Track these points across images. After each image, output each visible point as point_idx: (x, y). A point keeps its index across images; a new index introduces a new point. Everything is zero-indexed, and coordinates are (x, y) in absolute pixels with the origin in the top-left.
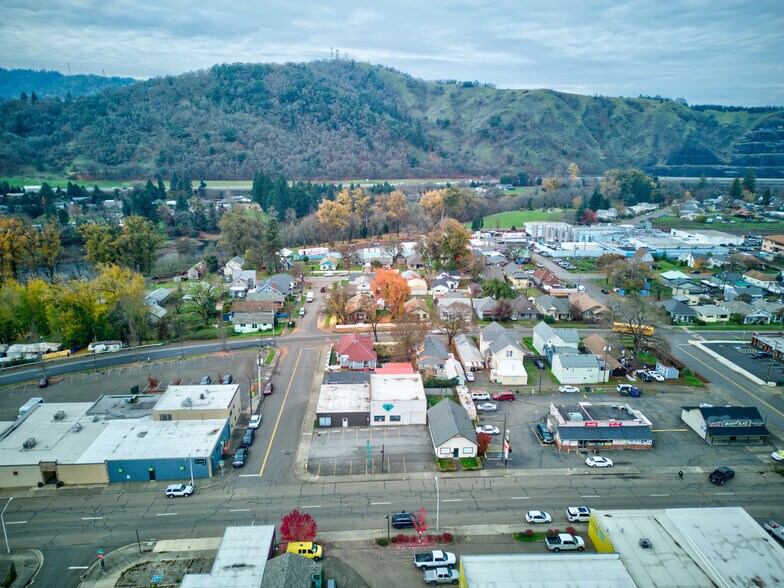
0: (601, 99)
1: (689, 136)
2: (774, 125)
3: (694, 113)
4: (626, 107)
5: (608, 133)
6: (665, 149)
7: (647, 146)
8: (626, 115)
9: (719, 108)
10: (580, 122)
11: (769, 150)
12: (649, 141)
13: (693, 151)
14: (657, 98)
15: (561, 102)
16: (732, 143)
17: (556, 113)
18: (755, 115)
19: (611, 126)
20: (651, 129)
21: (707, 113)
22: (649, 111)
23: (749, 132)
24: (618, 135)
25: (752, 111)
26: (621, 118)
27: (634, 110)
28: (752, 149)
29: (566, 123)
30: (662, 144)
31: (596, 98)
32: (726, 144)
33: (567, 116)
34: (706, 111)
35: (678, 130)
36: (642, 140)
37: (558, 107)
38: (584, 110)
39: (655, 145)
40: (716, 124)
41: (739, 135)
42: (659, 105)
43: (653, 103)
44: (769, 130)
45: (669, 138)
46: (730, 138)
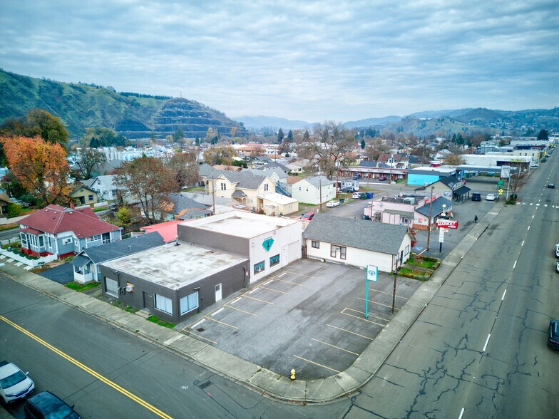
0: (49, 82)
1: (125, 112)
2: (172, 107)
3: (122, 97)
4: (72, 90)
5: (64, 107)
6: (112, 120)
7: (98, 118)
8: (74, 95)
9: (137, 95)
10: (37, 97)
11: (174, 121)
12: (98, 114)
13: (130, 121)
14: (93, 85)
15: (15, 80)
16: (152, 117)
17: (13, 88)
18: (160, 100)
19: (65, 102)
20: (97, 106)
21: (130, 98)
22: (89, 93)
23: (160, 110)
24: (73, 109)
25: (156, 98)
26: (71, 97)
27: (78, 92)
28: (165, 121)
29: (25, 97)
30: (108, 116)
31: (44, 81)
32: (149, 117)
33: (24, 92)
34: (130, 96)
35: (117, 108)
36: (92, 114)
37: (13, 84)
38: (38, 88)
39: (103, 116)
40: (139, 105)
41: (155, 112)
42: (96, 90)
43: (91, 88)
44: (170, 110)
45: (111, 112)
46: (150, 114)
